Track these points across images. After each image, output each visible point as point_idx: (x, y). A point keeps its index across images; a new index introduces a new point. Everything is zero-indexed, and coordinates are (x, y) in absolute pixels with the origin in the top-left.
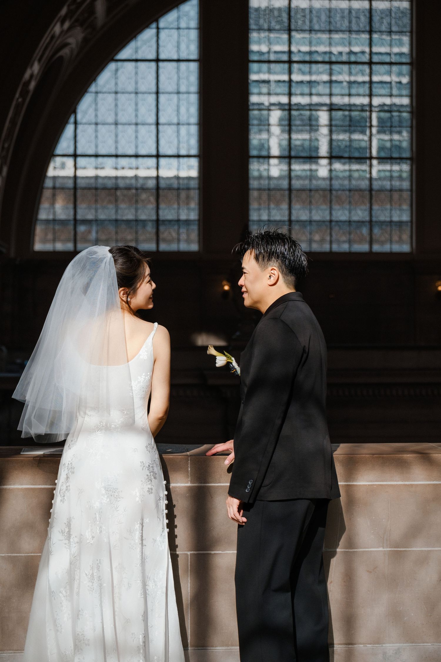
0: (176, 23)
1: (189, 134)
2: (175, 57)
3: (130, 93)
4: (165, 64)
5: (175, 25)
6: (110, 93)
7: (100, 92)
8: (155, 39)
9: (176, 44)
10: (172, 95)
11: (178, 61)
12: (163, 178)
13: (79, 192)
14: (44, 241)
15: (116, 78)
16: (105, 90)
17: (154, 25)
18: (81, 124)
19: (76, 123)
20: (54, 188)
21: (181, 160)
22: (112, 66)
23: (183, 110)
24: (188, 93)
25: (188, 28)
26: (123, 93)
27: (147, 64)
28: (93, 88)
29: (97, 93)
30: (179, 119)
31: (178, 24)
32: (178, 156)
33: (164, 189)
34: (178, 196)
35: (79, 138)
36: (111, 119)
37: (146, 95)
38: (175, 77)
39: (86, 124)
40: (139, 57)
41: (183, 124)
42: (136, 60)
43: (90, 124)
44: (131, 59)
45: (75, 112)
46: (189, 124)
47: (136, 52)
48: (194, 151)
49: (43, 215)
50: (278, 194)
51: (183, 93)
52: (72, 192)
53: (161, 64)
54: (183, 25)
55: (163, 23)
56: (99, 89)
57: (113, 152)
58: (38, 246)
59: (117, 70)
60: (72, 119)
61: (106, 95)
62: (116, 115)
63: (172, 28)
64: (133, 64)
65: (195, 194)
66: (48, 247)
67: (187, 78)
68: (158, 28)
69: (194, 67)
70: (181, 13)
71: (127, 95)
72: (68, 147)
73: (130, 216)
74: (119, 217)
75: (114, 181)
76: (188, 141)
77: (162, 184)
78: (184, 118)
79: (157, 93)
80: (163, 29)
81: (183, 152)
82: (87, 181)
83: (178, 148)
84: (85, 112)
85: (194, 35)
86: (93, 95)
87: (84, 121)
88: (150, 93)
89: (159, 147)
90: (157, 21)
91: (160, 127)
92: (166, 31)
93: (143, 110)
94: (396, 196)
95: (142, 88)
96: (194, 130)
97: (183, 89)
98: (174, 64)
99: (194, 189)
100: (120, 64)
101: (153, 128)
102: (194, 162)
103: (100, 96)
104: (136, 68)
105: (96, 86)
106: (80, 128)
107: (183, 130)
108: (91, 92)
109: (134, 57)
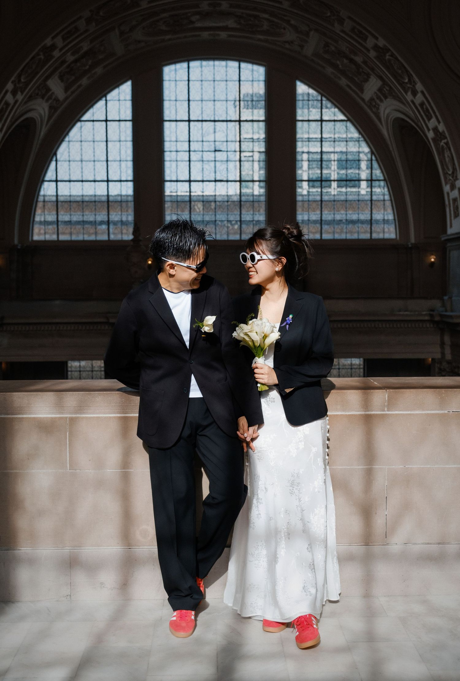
0: (118, 97)
1: (127, 167)
2: (118, 119)
3: (89, 141)
4: (112, 122)
5: (117, 98)
6: (77, 141)
7: (71, 141)
8: (105, 107)
9: (118, 110)
10: (116, 143)
11: (119, 121)
12: (111, 196)
13: (59, 204)
14: (39, 234)
15: (81, 132)
16: (74, 140)
17: (104, 99)
18: (59, 161)
19: (56, 161)
20: (44, 201)
21: (122, 183)
22: (79, 124)
23: (123, 152)
24: (126, 141)
25: (125, 100)
26: (85, 141)
27: (100, 123)
28: (67, 139)
29: (69, 141)
30: (120, 158)
31: (119, 98)
32: (121, 181)
33: (112, 202)
34: (121, 206)
35: (58, 170)
36: (78, 158)
37: (100, 143)
38: (118, 131)
39: (63, 161)
40: (95, 119)
41: (123, 161)
42: (93, 121)
43: (65, 161)
44: (90, 120)
45: (55, 154)
46: (126, 161)
47: (93, 115)
48: (130, 178)
49: (37, 219)
50: (183, 205)
51: (123, 141)
52: (55, 203)
53: (108, 123)
54: (122, 98)
55: (109, 97)
56: (70, 139)
57: (81, 179)
58: (36, 238)
59: (81, 127)
60: (54, 159)
61: (75, 143)
62: (82, 155)
63: (115, 100)
64: (92, 123)
65: (131, 205)
66: (42, 238)
67: (125, 132)
68: (106, 100)
69: (129, 124)
70: (120, 90)
71: (88, 143)
72: (53, 176)
73: (92, 219)
74: (85, 219)
75: (81, 197)
76: (126, 171)
77: (111, 199)
78: (123, 157)
79: (107, 141)
80: (110, 100)
81: (123, 179)
82: (65, 197)
83: (120, 176)
84: (62, 154)
85: (129, 104)
86: (67, 143)
87: (62, 159)
88: (102, 141)
89: (108, 175)
90: (105, 96)
91: (109, 163)
92: (111, 102)
93: (98, 152)
94: (256, 205)
95: (97, 138)
96: (130, 164)
97: (123, 138)
98: (117, 123)
99: (131, 201)
100: (83, 123)
101: (105, 163)
102: (131, 184)
103: (71, 143)
104: (93, 125)
105: (69, 138)
106: (59, 163)
107: (123, 164)
108: (66, 141)
109: (92, 119)
